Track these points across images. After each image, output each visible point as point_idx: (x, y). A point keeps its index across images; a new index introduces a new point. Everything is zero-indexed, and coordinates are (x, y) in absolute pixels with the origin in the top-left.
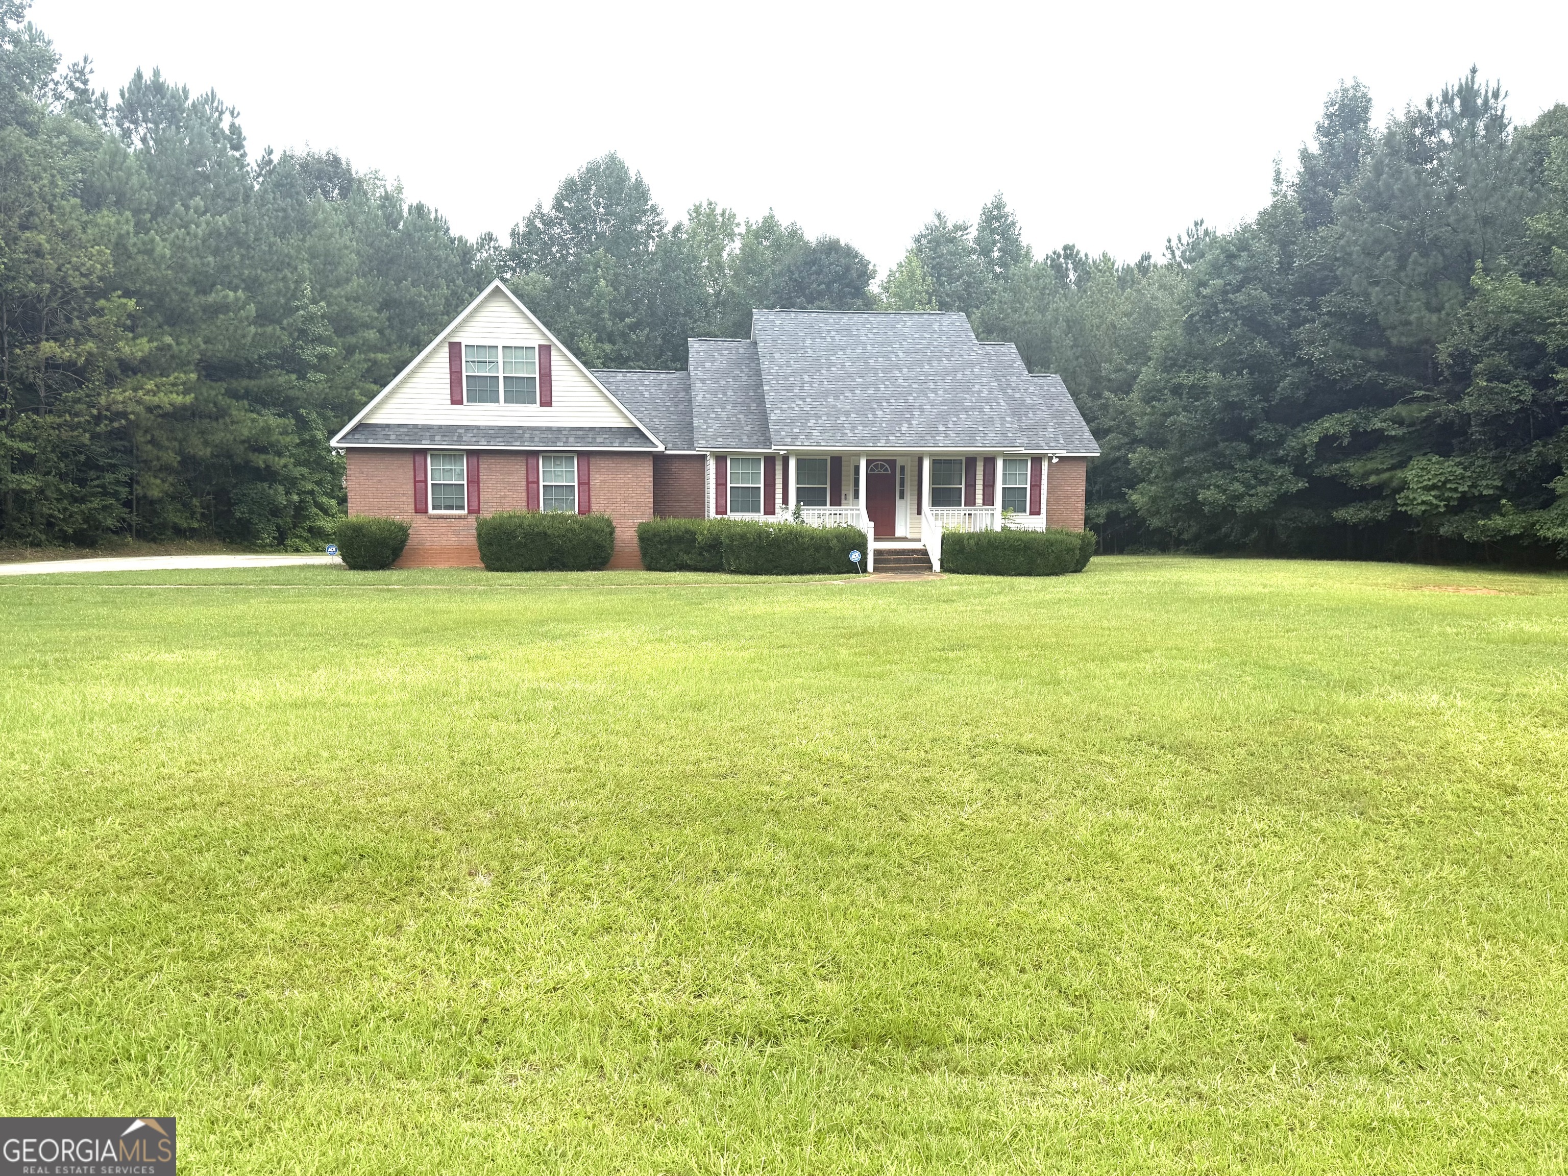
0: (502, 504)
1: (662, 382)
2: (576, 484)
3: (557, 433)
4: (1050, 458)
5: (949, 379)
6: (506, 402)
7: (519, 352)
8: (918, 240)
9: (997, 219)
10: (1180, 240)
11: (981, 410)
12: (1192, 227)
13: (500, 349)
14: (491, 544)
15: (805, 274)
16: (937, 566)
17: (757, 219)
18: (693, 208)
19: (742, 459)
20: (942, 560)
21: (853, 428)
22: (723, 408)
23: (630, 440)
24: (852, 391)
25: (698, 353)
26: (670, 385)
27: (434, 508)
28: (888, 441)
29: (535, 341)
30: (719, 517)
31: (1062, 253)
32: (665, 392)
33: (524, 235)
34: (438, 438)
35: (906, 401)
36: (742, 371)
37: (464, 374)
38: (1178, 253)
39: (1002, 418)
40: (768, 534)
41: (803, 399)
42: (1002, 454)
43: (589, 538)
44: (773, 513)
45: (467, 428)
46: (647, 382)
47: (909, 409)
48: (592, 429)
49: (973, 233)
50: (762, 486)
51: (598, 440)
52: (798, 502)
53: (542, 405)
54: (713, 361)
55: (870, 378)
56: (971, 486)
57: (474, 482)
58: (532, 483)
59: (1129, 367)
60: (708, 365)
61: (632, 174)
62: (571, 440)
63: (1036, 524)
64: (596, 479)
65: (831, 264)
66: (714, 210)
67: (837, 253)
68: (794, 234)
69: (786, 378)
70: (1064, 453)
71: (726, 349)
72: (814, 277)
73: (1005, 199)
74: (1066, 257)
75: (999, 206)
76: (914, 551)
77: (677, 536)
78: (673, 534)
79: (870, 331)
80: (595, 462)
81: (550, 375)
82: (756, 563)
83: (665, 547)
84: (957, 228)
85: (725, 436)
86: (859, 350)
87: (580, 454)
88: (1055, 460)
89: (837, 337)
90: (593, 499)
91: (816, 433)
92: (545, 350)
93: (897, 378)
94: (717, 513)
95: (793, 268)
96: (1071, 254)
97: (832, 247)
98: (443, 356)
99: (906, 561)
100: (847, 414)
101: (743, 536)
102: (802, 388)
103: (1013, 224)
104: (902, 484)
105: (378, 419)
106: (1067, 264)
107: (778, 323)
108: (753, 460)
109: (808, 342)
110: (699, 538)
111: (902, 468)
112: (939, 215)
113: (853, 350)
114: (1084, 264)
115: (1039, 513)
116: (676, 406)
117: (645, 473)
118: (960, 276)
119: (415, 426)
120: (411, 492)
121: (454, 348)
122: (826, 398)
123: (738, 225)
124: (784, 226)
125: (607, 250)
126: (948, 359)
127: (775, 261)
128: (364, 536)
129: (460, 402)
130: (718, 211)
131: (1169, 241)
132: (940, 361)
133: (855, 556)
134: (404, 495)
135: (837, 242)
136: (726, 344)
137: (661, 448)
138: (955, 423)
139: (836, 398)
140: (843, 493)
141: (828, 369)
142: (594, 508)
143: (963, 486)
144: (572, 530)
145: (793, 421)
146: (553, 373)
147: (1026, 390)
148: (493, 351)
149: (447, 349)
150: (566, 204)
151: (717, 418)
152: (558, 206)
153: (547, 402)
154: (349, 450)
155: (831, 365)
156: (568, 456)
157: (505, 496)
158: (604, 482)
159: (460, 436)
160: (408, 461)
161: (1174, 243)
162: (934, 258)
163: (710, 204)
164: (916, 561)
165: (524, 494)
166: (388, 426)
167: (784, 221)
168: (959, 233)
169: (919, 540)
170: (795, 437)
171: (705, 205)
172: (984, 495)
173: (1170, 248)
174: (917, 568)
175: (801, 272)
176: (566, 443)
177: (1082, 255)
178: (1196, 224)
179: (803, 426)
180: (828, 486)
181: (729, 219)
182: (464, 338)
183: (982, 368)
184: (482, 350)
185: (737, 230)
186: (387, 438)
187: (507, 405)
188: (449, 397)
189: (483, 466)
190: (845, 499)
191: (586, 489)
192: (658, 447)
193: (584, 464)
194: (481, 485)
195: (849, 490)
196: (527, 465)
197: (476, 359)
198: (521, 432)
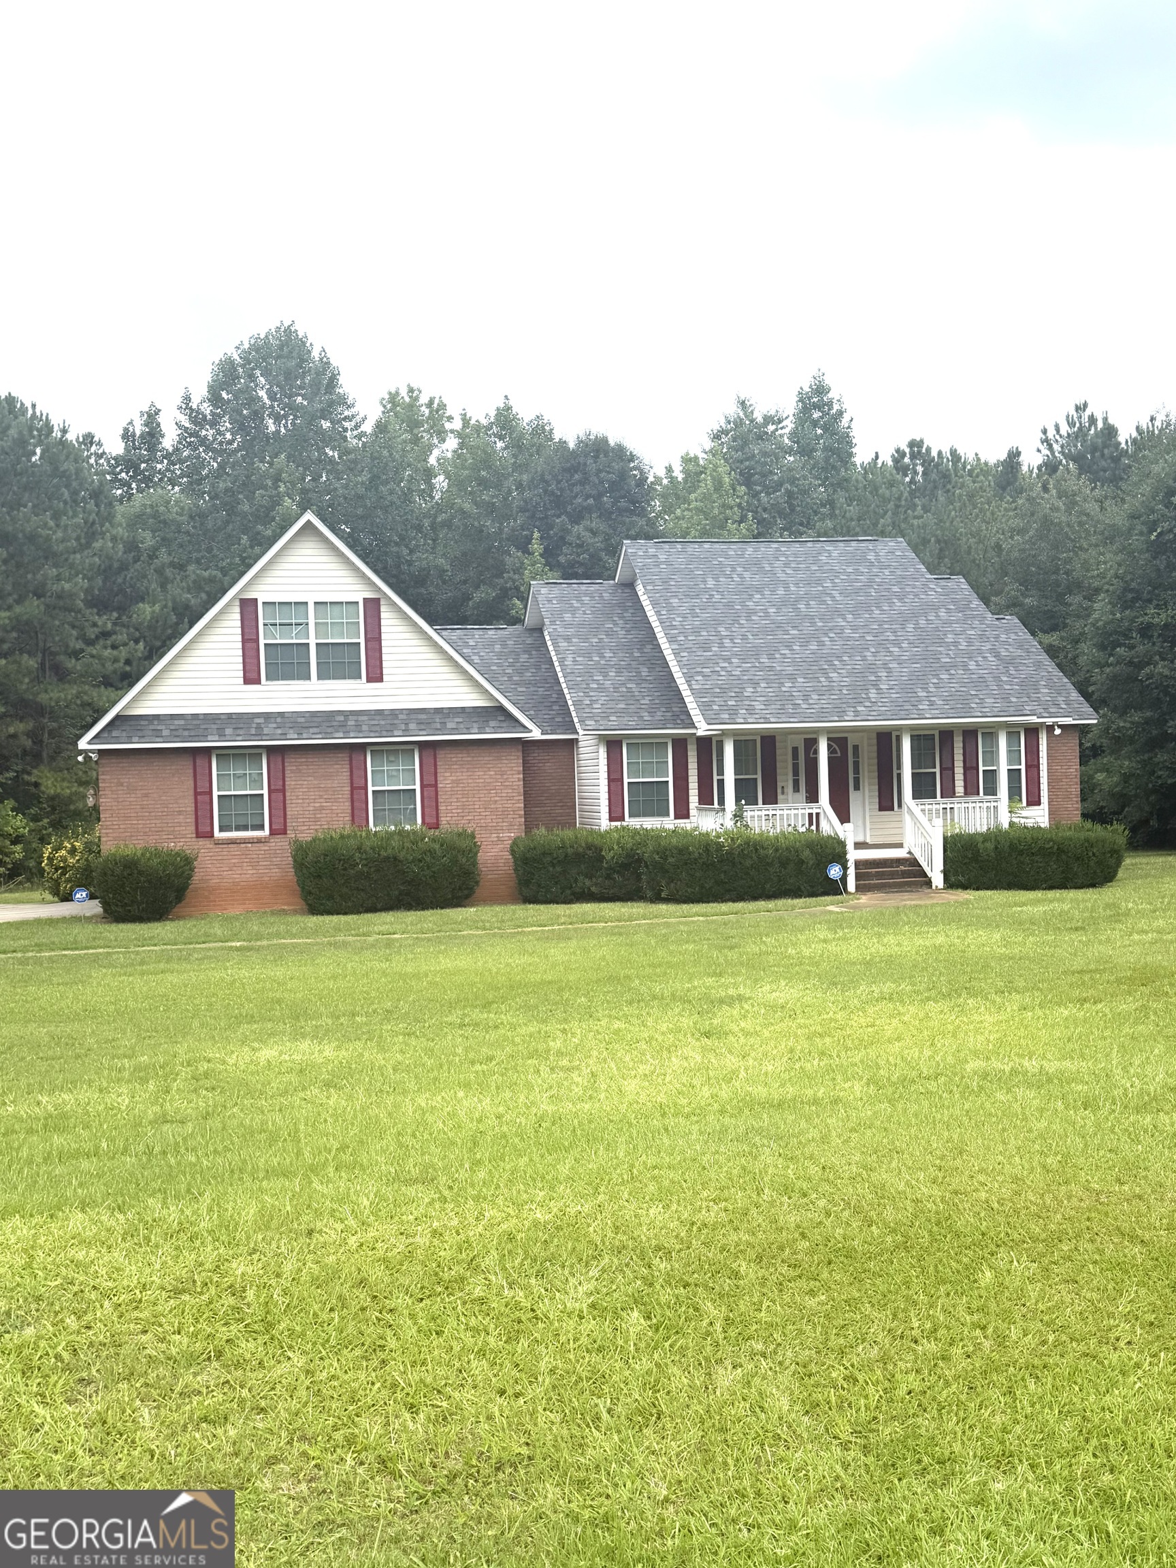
0: (316, 820)
1: (491, 643)
2: (417, 787)
3: (389, 718)
4: (1050, 729)
5: (910, 627)
6: (320, 677)
7: (336, 609)
8: (716, 437)
9: (816, 406)
10: (1058, 430)
11: (965, 667)
12: (1073, 412)
13: (311, 607)
14: (319, 877)
15: (564, 484)
16: (938, 880)
17: (483, 412)
18: (387, 397)
19: (639, 744)
20: (946, 873)
21: (806, 698)
22: (605, 675)
23: (492, 724)
24: (789, 647)
25: (550, 601)
26: (504, 645)
27: (221, 830)
28: (857, 713)
29: (359, 594)
30: (614, 824)
31: (907, 450)
32: (499, 655)
33: (142, 436)
34: (228, 731)
35: (864, 659)
36: (616, 624)
37: (262, 642)
38: (1056, 447)
39: (997, 679)
40: (720, 846)
41: (728, 660)
42: (1006, 725)
43: (455, 861)
44: (687, 816)
45: (267, 716)
46: (472, 643)
47: (871, 668)
48: (438, 711)
49: (789, 425)
50: (670, 779)
51: (450, 725)
52: (738, 800)
53: (369, 680)
54: (574, 611)
55: (807, 629)
56: (948, 770)
57: (278, 790)
58: (357, 789)
59: (1027, 601)
60: (568, 616)
61: (315, 354)
62: (412, 726)
63: (1039, 817)
64: (446, 780)
65: (600, 471)
66: (417, 399)
67: (606, 455)
68: (541, 431)
69: (696, 632)
70: (1069, 721)
71: (586, 595)
72: (577, 489)
73: (828, 381)
74: (913, 456)
75: (820, 389)
76: (899, 861)
77: (577, 854)
78: (570, 851)
79: (787, 565)
80: (443, 756)
81: (379, 640)
82: (702, 887)
83: (558, 869)
84: (768, 419)
85: (620, 713)
86: (781, 591)
87: (422, 745)
88: (1058, 731)
89: (747, 575)
90: (442, 808)
91: (758, 706)
92: (373, 607)
93: (842, 629)
94: (611, 819)
95: (548, 477)
96: (919, 452)
97: (597, 448)
98: (234, 619)
99: (893, 875)
100: (792, 678)
101: (682, 851)
102: (721, 645)
103: (840, 413)
104: (856, 771)
105: (146, 708)
106: (915, 465)
107: (662, 557)
108: (655, 745)
109: (711, 583)
110: (609, 856)
111: (856, 748)
112: (743, 403)
113: (773, 591)
114: (937, 465)
115: (1039, 803)
116: (521, 674)
117: (511, 770)
118: (780, 484)
119: (195, 716)
120: (191, 808)
121: (248, 607)
122: (757, 656)
123: (450, 418)
124: (526, 420)
125: (288, 457)
126: (900, 600)
127: (517, 467)
128: (140, 873)
129: (257, 681)
130: (424, 399)
131: (1045, 432)
132: (891, 604)
133: (835, 872)
134: (180, 813)
135: (605, 440)
136: (583, 587)
137: (536, 734)
138: (936, 686)
139: (771, 657)
140: (779, 785)
141: (748, 619)
142: (443, 820)
143: (937, 770)
144: (431, 852)
145: (724, 691)
146: (383, 636)
147: (997, 637)
148: (302, 608)
149: (237, 609)
150: (224, 395)
151: (601, 689)
152: (214, 397)
153: (376, 675)
154: (100, 751)
155: (750, 613)
156: (405, 749)
157: (322, 808)
158: (457, 782)
159: (259, 727)
160: (186, 765)
161: (1051, 433)
162: (741, 462)
163: (411, 390)
164: (904, 874)
165: (348, 804)
166: (157, 717)
167: (525, 413)
168: (771, 428)
169: (900, 846)
170: (733, 712)
171: (404, 393)
172: (965, 780)
173: (1046, 441)
174: (909, 884)
175: (559, 482)
176: (406, 732)
177: (934, 453)
178: (1078, 408)
179: (739, 695)
180: (759, 777)
181: (438, 410)
182: (262, 594)
183: (949, 611)
184: (285, 608)
185: (448, 426)
186: (157, 735)
187: (321, 682)
188: (241, 674)
189: (289, 768)
190: (783, 793)
191: (433, 794)
192: (530, 731)
193: (429, 760)
194: (288, 794)
195: (787, 781)
196: (351, 764)
197: (278, 621)
198: (342, 718)
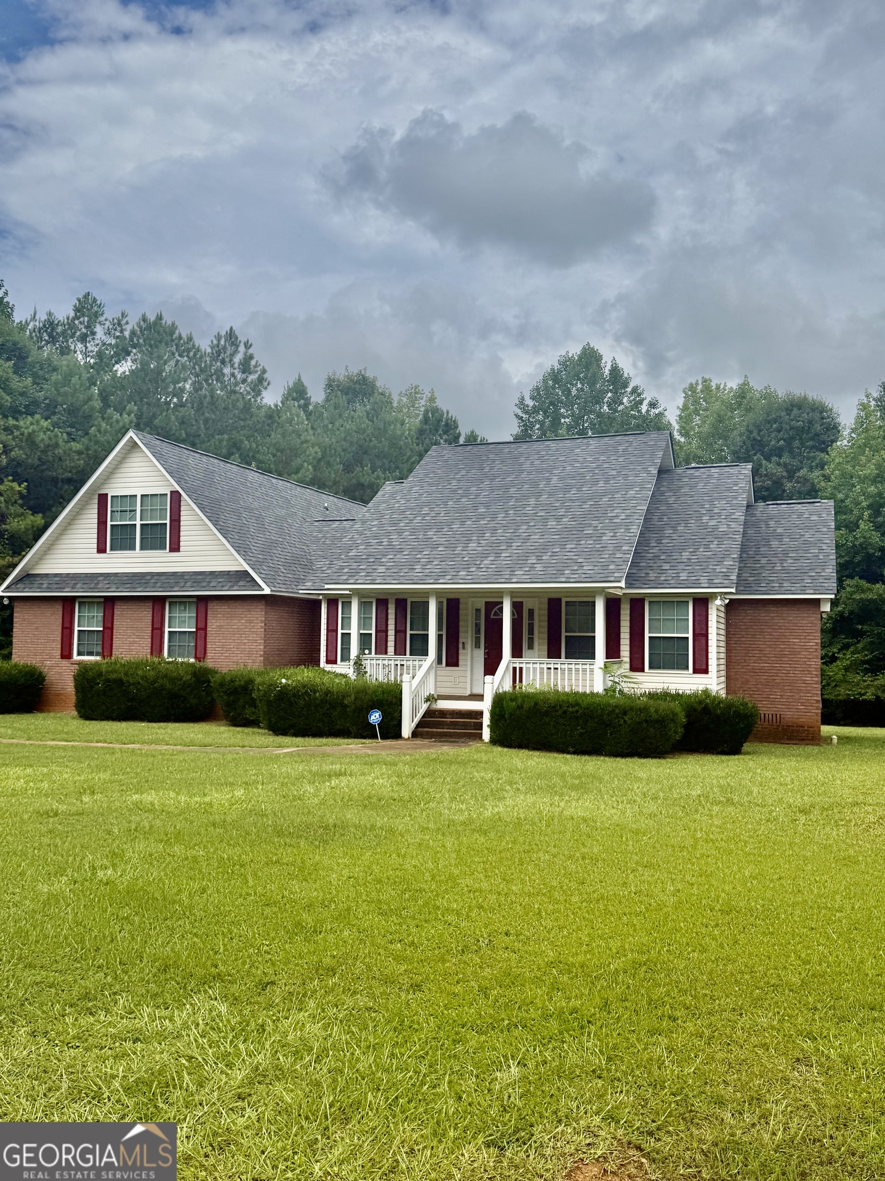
0: (130, 650)
2: (195, 629)
3: (180, 578)
5: (589, 504)
6: (142, 548)
7: (154, 499)
13: (139, 498)
16: (486, 734)
23: (240, 584)
27: (79, 654)
29: (168, 488)
30: (329, 666)
37: (109, 523)
39: (618, 548)
45: (106, 575)
48: (208, 573)
50: (373, 632)
51: (213, 584)
53: (171, 550)
56: (614, 635)
57: (109, 627)
58: (157, 629)
64: (213, 624)
80: (212, 607)
81: (179, 521)
87: (199, 598)
90: (208, 645)
92: (176, 497)
94: (327, 662)
98: (93, 507)
100: (435, 547)
104: (531, 631)
105: (42, 569)
111: (531, 612)
115: (706, 671)
117: (258, 618)
119: (67, 575)
120: (59, 637)
121: (103, 499)
122: (428, 530)
129: (105, 551)
133: (375, 717)
134: (52, 640)
137: (267, 591)
139: (439, 530)
140: (461, 640)
142: (209, 655)
146: (182, 519)
148: (134, 499)
149: (97, 500)
153: (175, 547)
156: (188, 601)
157: (135, 642)
158: (220, 627)
159: (100, 583)
160: (59, 608)
165: (150, 640)
166: (47, 575)
172: (631, 645)
180: (444, 633)
182: (114, 489)
183: (642, 489)
184: (124, 500)
186: (40, 587)
187: (142, 552)
188: (95, 546)
189: (117, 612)
190: (464, 648)
191: (203, 635)
192: (263, 590)
193: (202, 610)
194: (114, 631)
195: (467, 638)
196: (153, 611)
197: (119, 509)
198: (149, 578)
